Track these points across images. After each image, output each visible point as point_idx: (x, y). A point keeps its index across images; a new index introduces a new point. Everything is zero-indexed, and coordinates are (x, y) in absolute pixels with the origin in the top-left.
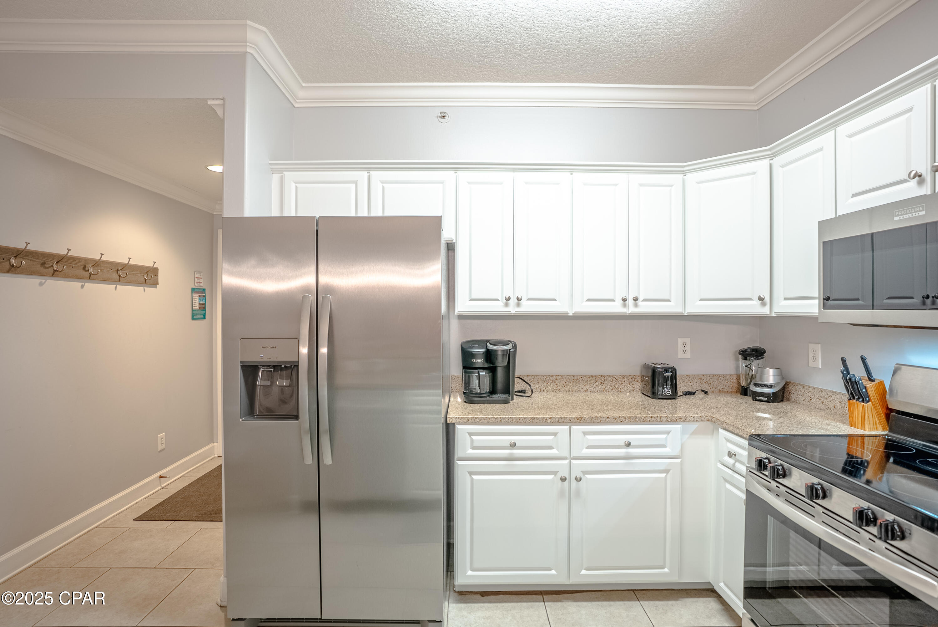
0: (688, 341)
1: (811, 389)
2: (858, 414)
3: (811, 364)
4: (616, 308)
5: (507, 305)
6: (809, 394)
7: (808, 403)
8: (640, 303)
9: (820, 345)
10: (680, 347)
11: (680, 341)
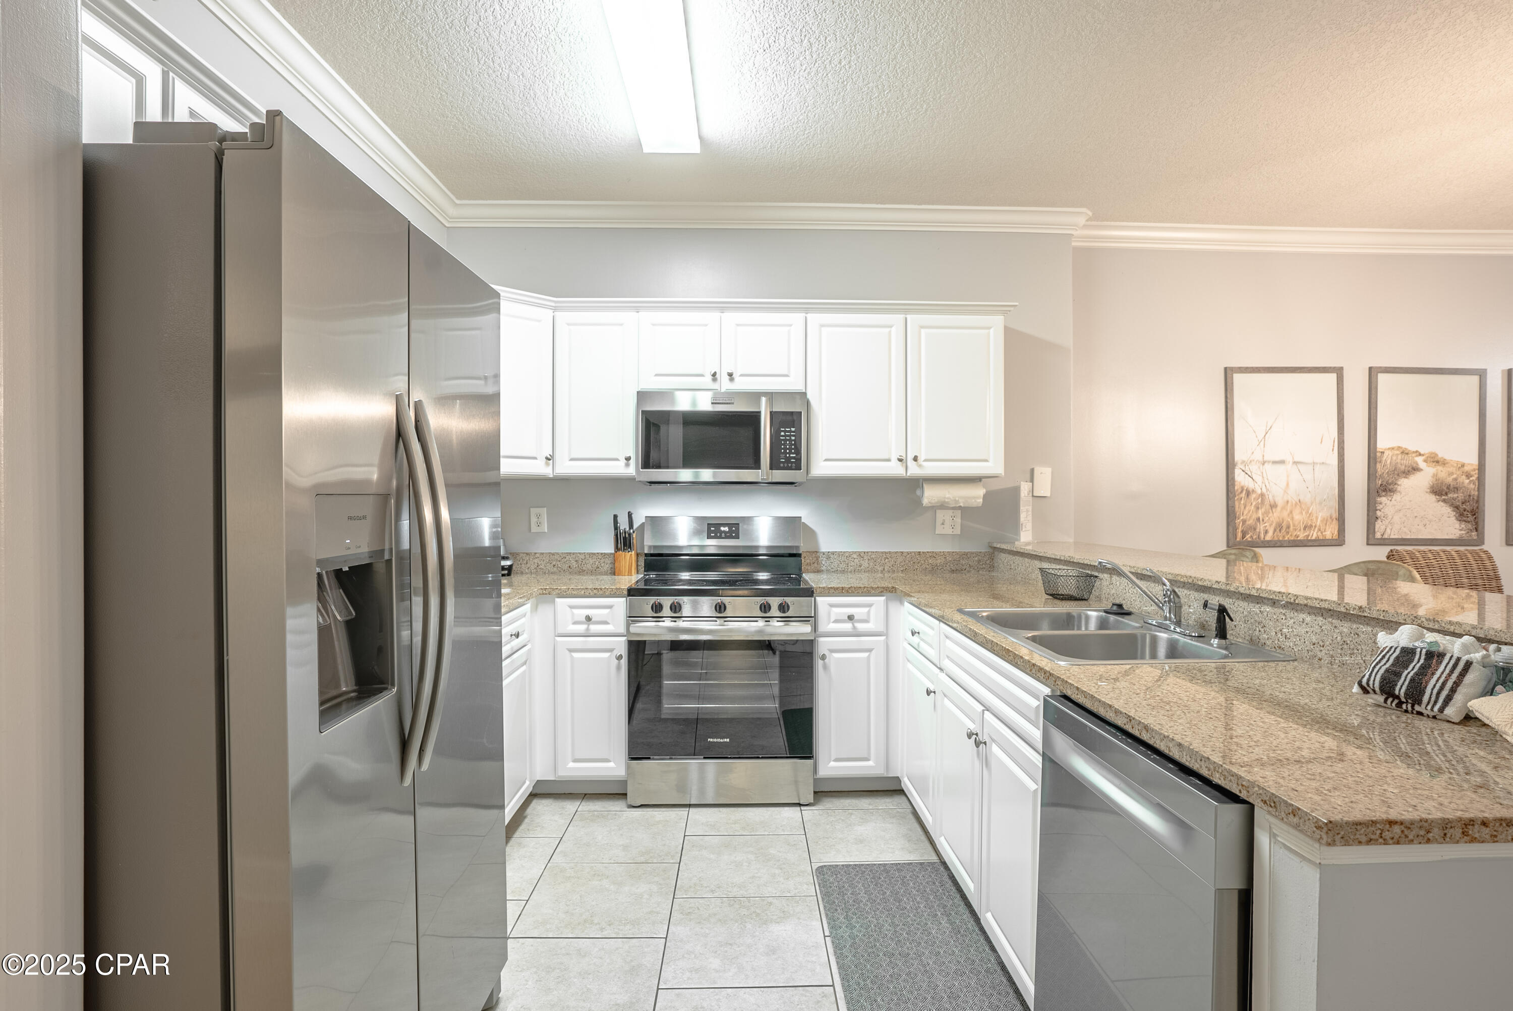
1: (538, 555)
2: (625, 563)
3: (534, 529)
6: (536, 561)
7: (535, 570)
9: (545, 509)
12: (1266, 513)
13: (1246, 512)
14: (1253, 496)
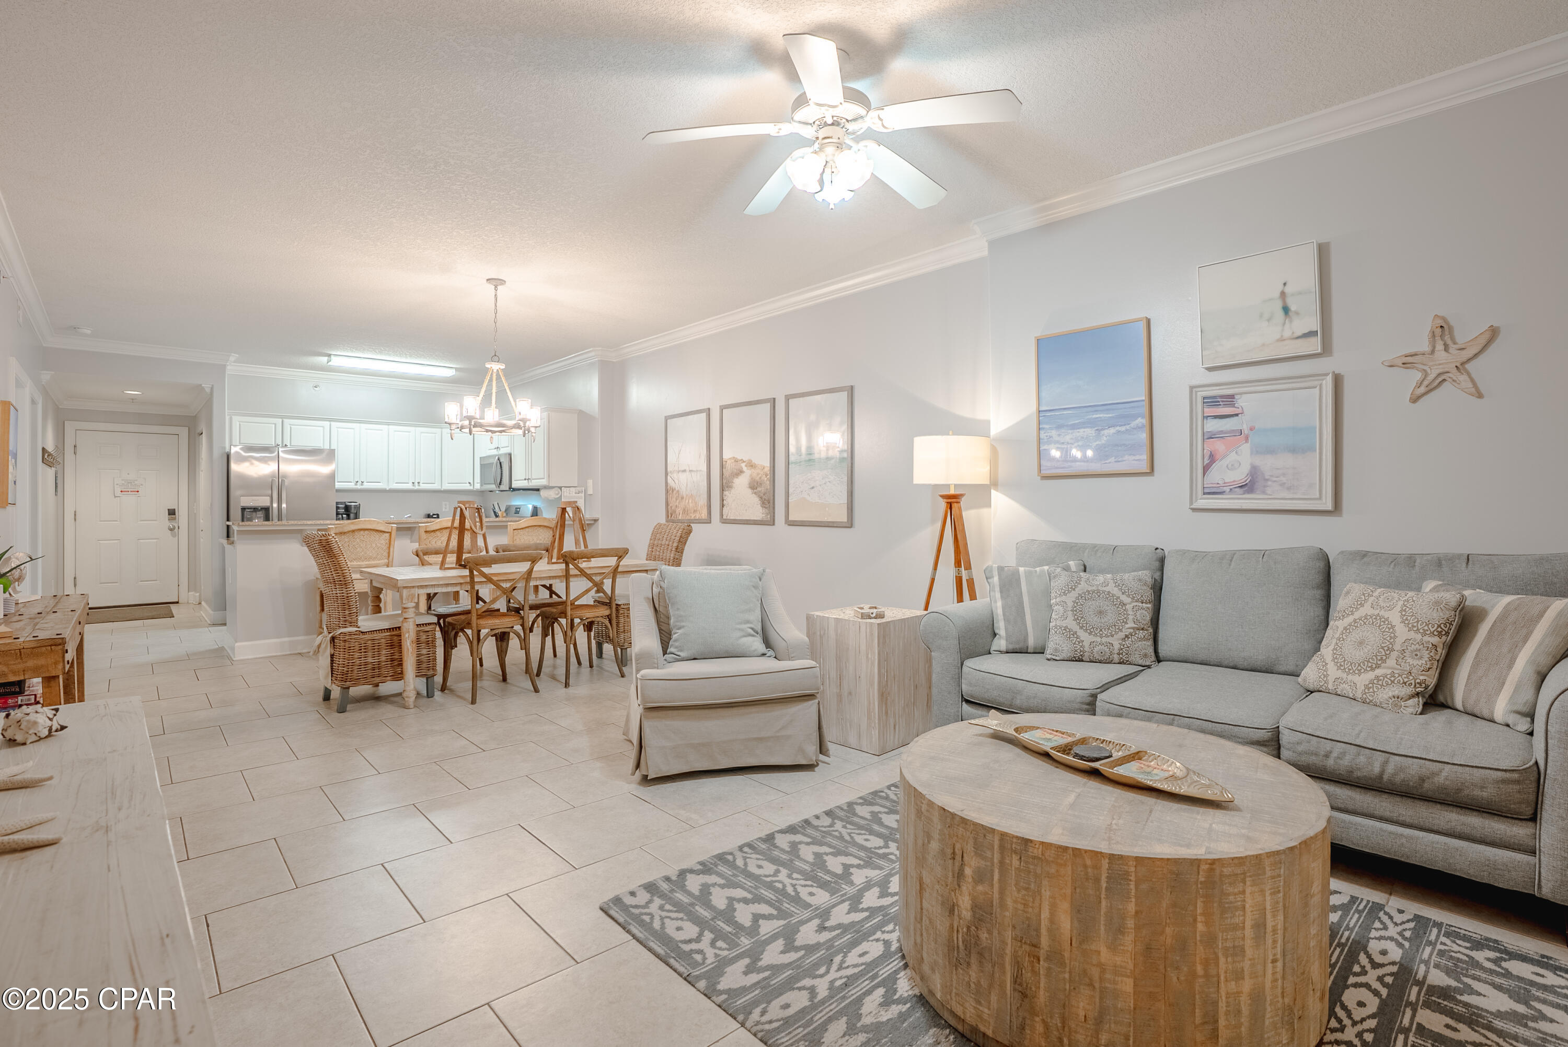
0: (447, 503)
4: (409, 486)
5: (356, 485)
8: (421, 484)
10: (444, 506)
11: (444, 503)
12: (679, 502)
13: (673, 503)
14: (675, 492)
